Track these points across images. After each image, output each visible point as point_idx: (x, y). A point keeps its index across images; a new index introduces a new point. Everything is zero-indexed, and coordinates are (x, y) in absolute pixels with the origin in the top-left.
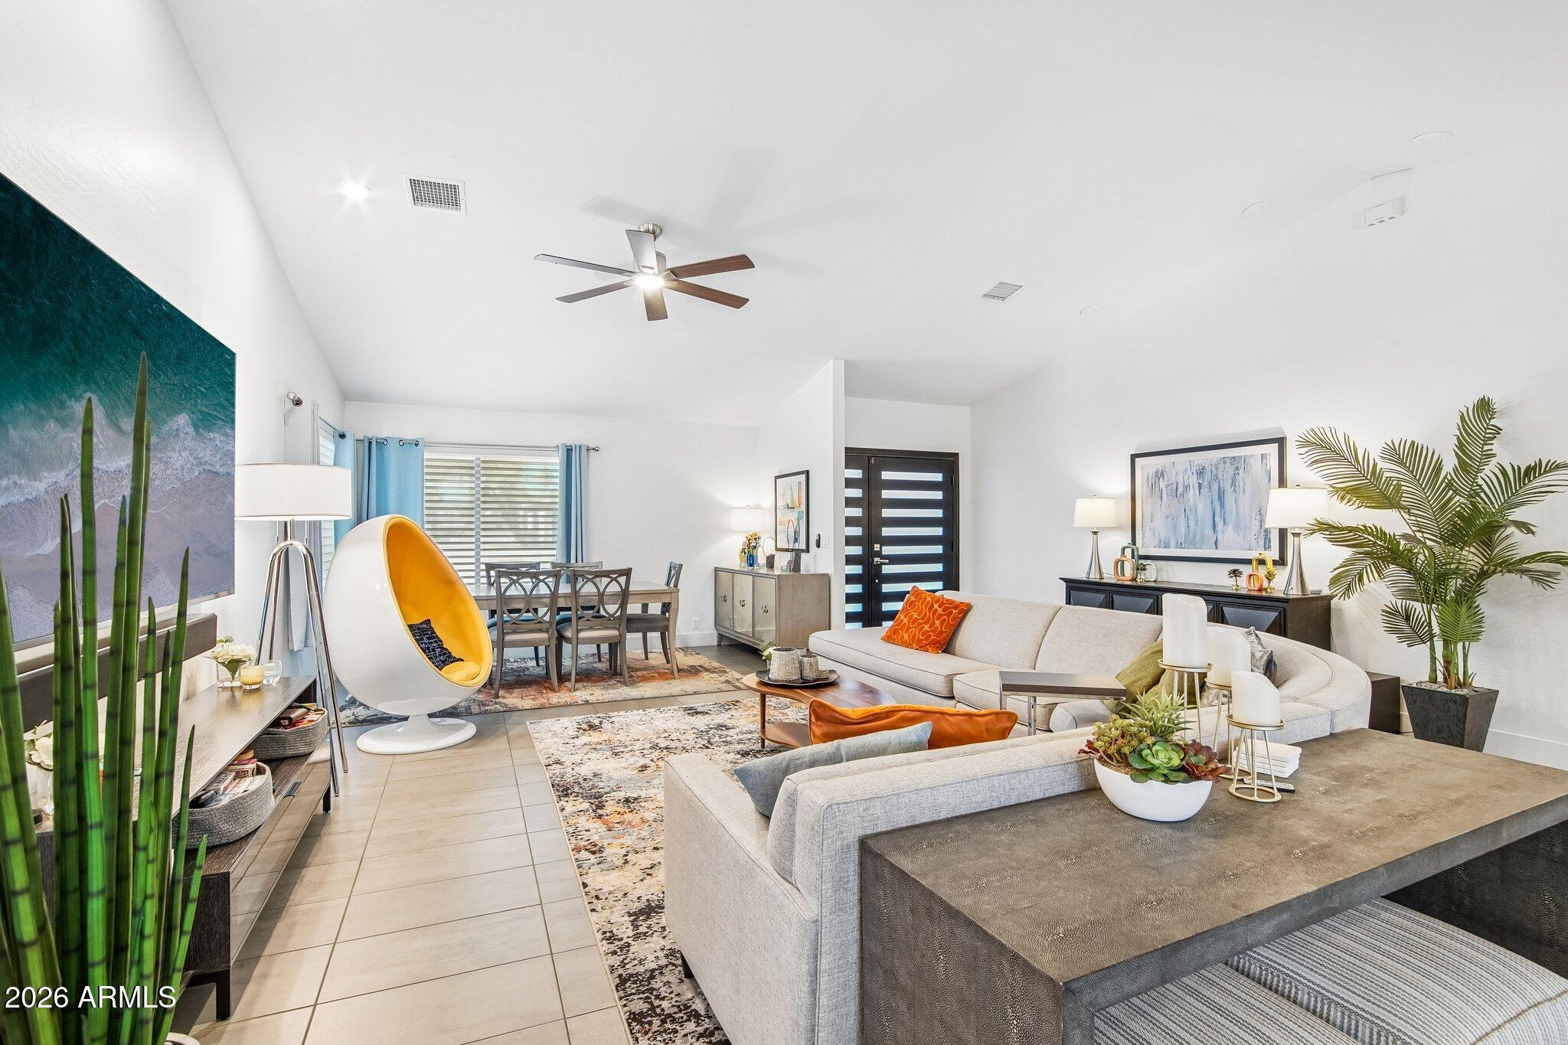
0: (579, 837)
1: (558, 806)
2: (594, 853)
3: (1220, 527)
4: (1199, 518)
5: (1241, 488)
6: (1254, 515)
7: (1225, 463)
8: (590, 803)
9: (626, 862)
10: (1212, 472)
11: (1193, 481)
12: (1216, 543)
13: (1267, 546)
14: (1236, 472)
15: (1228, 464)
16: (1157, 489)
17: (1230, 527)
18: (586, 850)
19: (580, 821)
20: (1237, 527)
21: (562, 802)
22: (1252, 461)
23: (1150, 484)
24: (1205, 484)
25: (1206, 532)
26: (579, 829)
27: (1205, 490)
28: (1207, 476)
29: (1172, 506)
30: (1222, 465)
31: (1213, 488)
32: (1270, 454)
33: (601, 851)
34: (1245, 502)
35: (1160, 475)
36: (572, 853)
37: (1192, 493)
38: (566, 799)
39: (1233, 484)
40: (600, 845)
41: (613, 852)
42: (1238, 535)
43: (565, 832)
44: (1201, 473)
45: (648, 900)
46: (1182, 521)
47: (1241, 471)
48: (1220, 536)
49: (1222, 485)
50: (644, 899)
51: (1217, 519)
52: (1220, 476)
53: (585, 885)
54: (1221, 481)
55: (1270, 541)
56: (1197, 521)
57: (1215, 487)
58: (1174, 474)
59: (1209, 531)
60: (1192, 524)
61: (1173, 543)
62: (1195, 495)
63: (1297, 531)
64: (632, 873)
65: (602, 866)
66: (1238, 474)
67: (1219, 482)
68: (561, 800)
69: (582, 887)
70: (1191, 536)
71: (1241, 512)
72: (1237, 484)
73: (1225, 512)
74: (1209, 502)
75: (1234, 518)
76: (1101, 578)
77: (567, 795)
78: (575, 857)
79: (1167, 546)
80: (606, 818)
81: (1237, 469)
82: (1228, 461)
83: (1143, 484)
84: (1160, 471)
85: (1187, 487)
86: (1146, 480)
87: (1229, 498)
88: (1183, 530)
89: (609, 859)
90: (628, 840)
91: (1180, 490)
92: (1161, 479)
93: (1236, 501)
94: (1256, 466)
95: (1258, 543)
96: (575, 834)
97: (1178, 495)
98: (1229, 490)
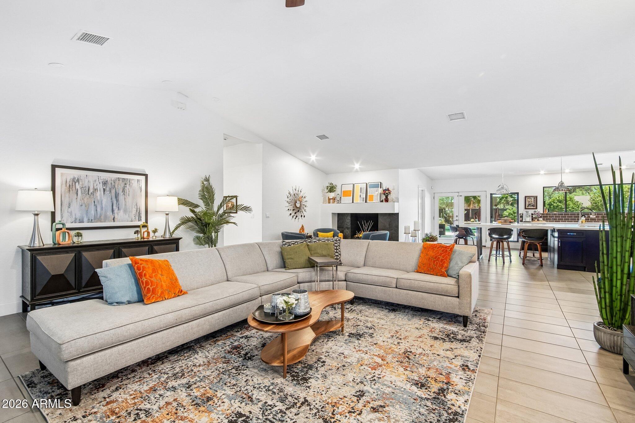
0: (468, 377)
1: (467, 407)
2: (467, 366)
3: (116, 210)
4: (104, 206)
5: (128, 194)
6: (133, 206)
7: (119, 180)
8: (445, 397)
9: (456, 356)
10: (111, 184)
11: (100, 187)
12: (114, 219)
13: (140, 220)
14: (125, 186)
15: (121, 181)
16: (74, 188)
17: (122, 211)
18: (469, 369)
19: (461, 387)
20: (125, 211)
21: (463, 408)
22: (133, 182)
23: (68, 185)
24: (108, 189)
25: (108, 213)
26: (466, 382)
27: (107, 193)
28: (109, 186)
29: (85, 199)
30: (118, 181)
31: (112, 192)
32: (141, 180)
33: (463, 365)
34: (129, 200)
35: (76, 181)
36: (477, 372)
37: (99, 194)
38: (459, 410)
39: (124, 190)
40: (461, 368)
41: (459, 362)
42: (126, 214)
43: (474, 385)
44: (105, 183)
45: (460, 343)
46: (92, 208)
47: (128, 186)
48: (116, 216)
49: (117, 191)
50: (461, 344)
51: (114, 207)
52: (116, 186)
53: (480, 356)
54: (117, 189)
55: (141, 217)
56: (102, 208)
57: (113, 191)
58: (86, 182)
59: (109, 213)
60: (99, 209)
61: (85, 219)
62: (101, 195)
63: (167, 213)
64: (457, 352)
65: (467, 359)
66: (126, 187)
67: (116, 190)
68: (463, 412)
69: (481, 357)
70: (98, 215)
71: (127, 204)
72: (126, 191)
73: (119, 204)
74: (109, 199)
75: (124, 207)
76: (44, 245)
77: (456, 413)
78: (476, 368)
79: (81, 221)
80: (445, 381)
81: (126, 184)
82: (121, 180)
83: (62, 185)
84: (76, 179)
85: (96, 190)
86: (64, 182)
87: (121, 197)
88: (93, 212)
89: (462, 361)
90: (447, 364)
91: (91, 191)
92: (77, 184)
93: (125, 199)
94: (135, 184)
95: (135, 218)
96: (469, 380)
97: (90, 193)
98: (121, 193)
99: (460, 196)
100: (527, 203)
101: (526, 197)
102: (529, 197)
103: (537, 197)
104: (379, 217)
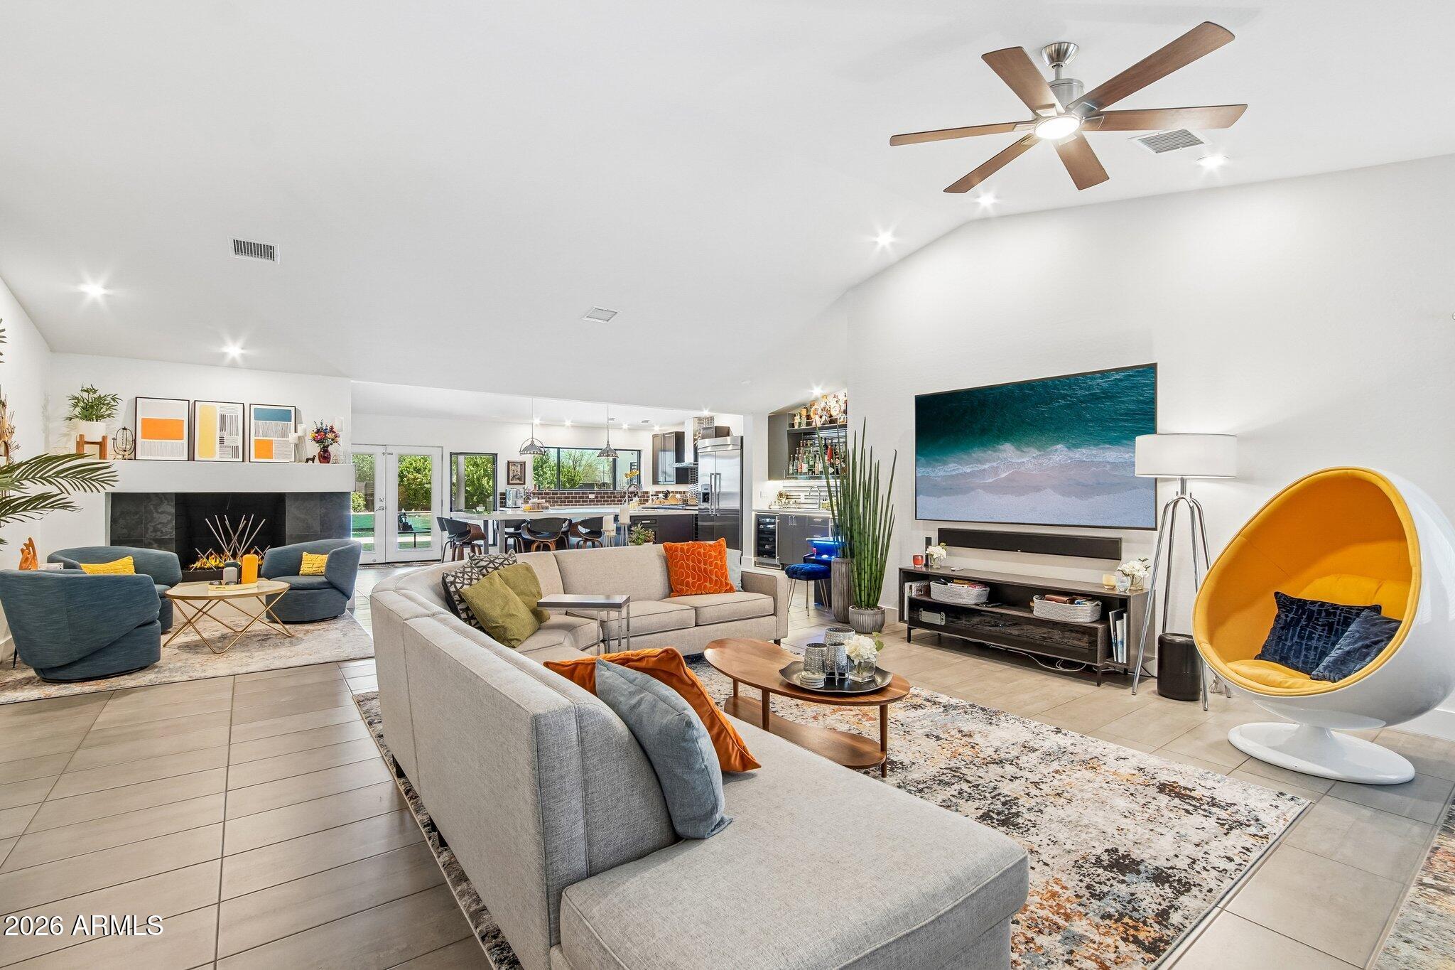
99: (389, 454)
100: (511, 475)
101: (509, 462)
102: (514, 463)
103: (524, 463)
104: (288, 503)
